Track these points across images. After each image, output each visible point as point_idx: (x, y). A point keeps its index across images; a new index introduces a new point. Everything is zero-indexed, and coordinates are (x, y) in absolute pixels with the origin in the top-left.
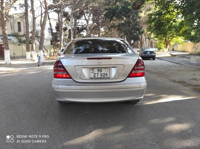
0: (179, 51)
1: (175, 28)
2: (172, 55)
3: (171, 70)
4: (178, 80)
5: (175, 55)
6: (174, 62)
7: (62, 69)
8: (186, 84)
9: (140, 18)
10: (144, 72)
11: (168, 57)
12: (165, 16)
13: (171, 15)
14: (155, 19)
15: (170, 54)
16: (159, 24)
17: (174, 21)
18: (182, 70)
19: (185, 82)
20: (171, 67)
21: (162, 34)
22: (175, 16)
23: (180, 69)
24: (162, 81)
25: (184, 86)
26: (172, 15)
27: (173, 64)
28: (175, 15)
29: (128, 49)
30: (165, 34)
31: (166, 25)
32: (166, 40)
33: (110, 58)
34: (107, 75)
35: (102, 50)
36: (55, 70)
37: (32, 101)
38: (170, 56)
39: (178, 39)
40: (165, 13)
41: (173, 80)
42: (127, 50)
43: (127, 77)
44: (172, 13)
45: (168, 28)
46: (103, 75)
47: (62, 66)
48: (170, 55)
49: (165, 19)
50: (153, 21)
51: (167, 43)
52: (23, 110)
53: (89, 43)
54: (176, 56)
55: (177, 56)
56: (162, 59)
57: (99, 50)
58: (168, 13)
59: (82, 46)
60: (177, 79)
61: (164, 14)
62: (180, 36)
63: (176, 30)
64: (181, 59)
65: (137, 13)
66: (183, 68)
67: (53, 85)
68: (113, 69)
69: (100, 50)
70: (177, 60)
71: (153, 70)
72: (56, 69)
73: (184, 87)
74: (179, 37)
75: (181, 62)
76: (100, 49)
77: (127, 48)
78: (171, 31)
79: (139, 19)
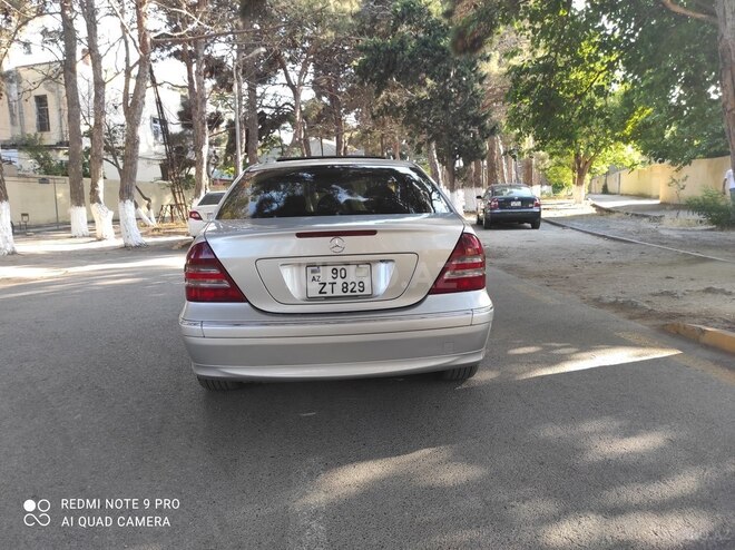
0: (627, 195)
1: (602, 115)
2: (599, 209)
3: (590, 264)
4: (612, 300)
5: (609, 211)
6: (604, 236)
7: (214, 271)
8: (637, 311)
9: (481, 79)
10: (484, 275)
11: (587, 215)
12: (567, 76)
13: (588, 72)
14: (533, 85)
15: (594, 206)
16: (545, 102)
17: (601, 91)
18: (628, 264)
19: (634, 306)
20: (594, 252)
21: (559, 139)
22: (601, 76)
23: (623, 260)
24: (559, 303)
25: (631, 318)
26: (592, 69)
27: (601, 241)
28: (602, 72)
29: (434, 196)
30: (569, 138)
31: (570, 105)
32: (577, 155)
33: (373, 232)
34: (363, 287)
35: (347, 201)
36: (189, 276)
37: (107, 383)
38: (592, 215)
39: (622, 152)
40: (566, 63)
41: (595, 300)
42: (431, 201)
43: (429, 293)
44: (592, 66)
45: (580, 117)
46: (350, 287)
47: (216, 262)
48: (593, 211)
49: (568, 84)
50: (526, 93)
51: (581, 168)
52: (79, 415)
53: (303, 177)
54: (614, 212)
55: (617, 214)
56: (563, 226)
57: (338, 202)
58: (576, 65)
59: (278, 189)
60: (608, 294)
61: (563, 69)
62: (626, 142)
63: (607, 121)
64: (630, 225)
65: (474, 64)
66: (633, 257)
67: (185, 325)
68: (383, 265)
69: (342, 201)
70: (616, 227)
71: (531, 266)
72: (192, 270)
73: (629, 322)
74: (622, 145)
75: (630, 233)
76: (343, 197)
77: (430, 194)
78: (589, 126)
79: (481, 83)
